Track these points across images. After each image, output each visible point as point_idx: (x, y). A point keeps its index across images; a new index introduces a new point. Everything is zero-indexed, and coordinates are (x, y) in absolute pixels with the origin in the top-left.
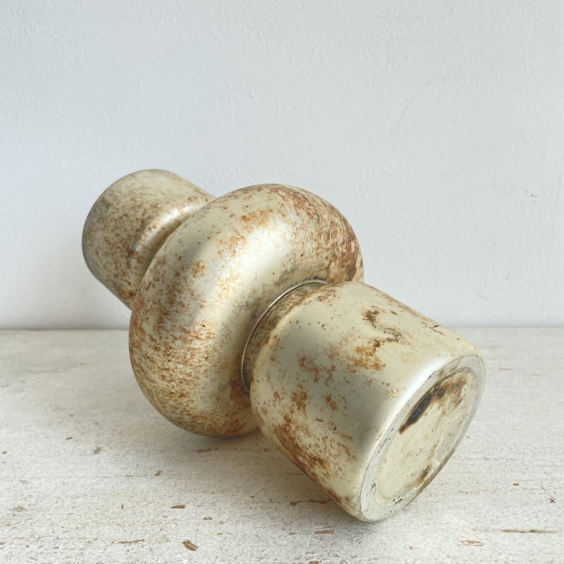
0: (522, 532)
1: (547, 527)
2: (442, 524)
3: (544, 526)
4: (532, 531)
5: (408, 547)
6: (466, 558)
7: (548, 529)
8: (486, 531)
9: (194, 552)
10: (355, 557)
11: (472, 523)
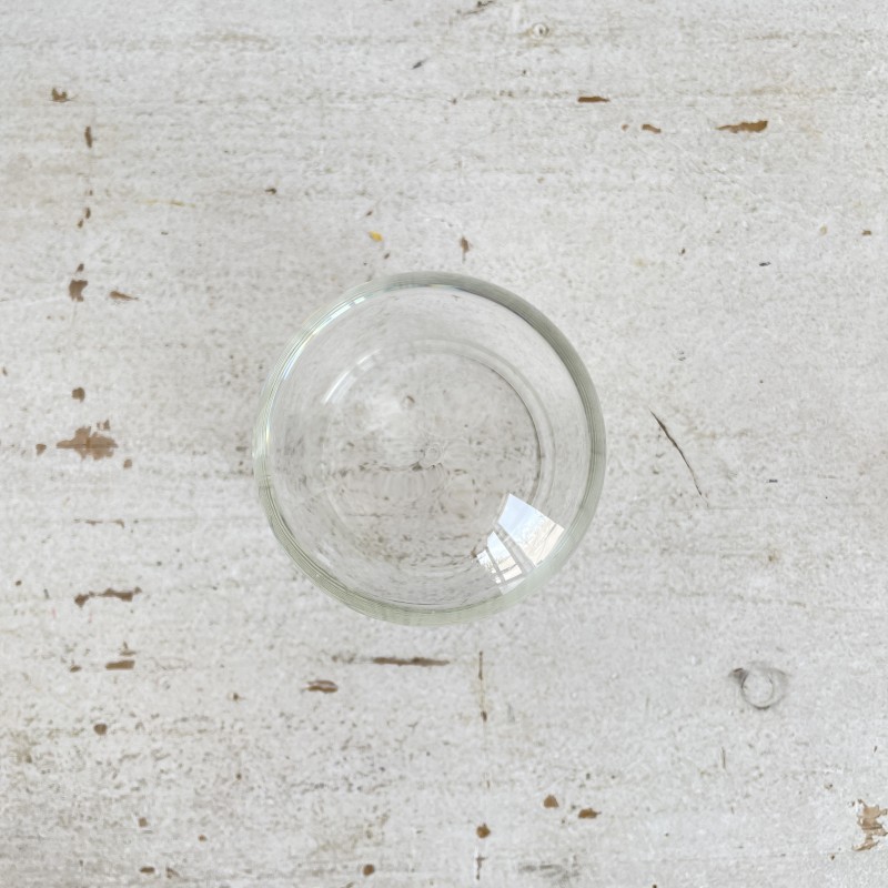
0: (401, 663)
1: (441, 651)
2: (291, 645)
3: (436, 648)
4: (416, 661)
5: (232, 696)
6: (304, 717)
7: (441, 657)
8: (351, 660)
10: (157, 716)
11: (336, 643)
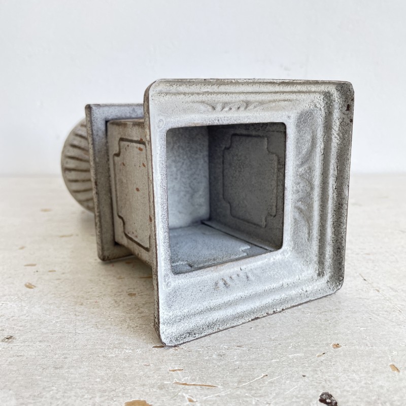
9: (32, 290)
